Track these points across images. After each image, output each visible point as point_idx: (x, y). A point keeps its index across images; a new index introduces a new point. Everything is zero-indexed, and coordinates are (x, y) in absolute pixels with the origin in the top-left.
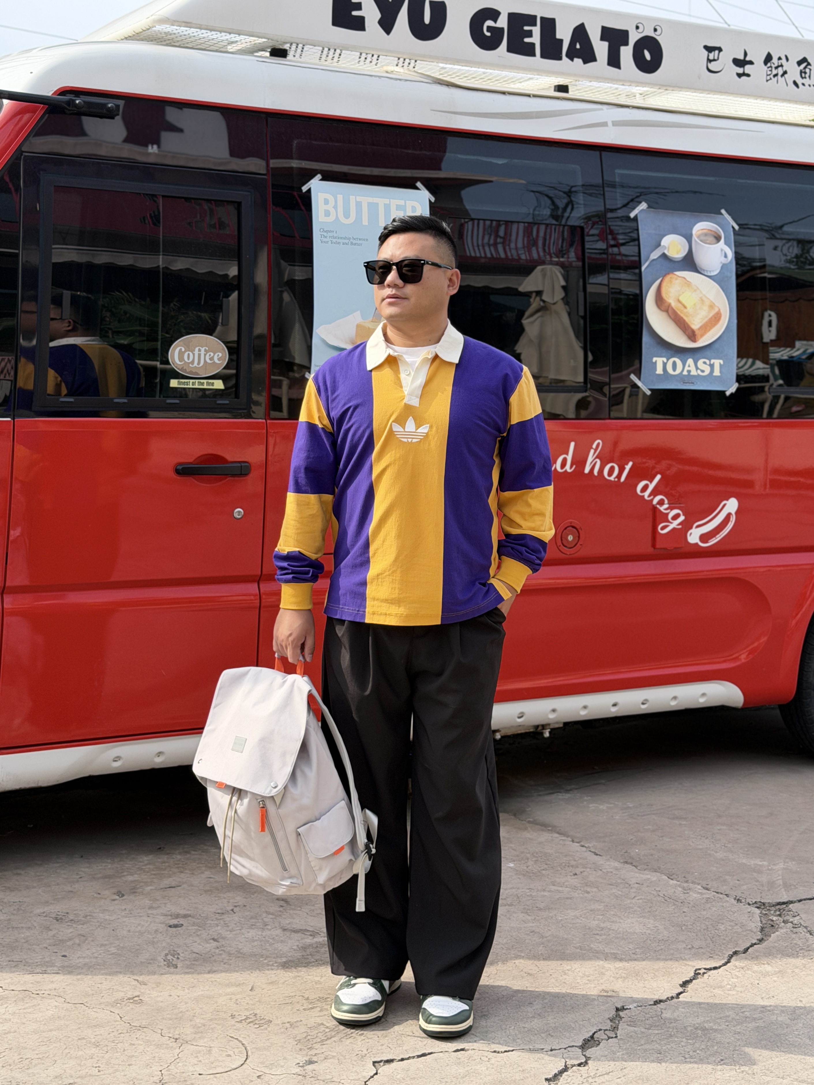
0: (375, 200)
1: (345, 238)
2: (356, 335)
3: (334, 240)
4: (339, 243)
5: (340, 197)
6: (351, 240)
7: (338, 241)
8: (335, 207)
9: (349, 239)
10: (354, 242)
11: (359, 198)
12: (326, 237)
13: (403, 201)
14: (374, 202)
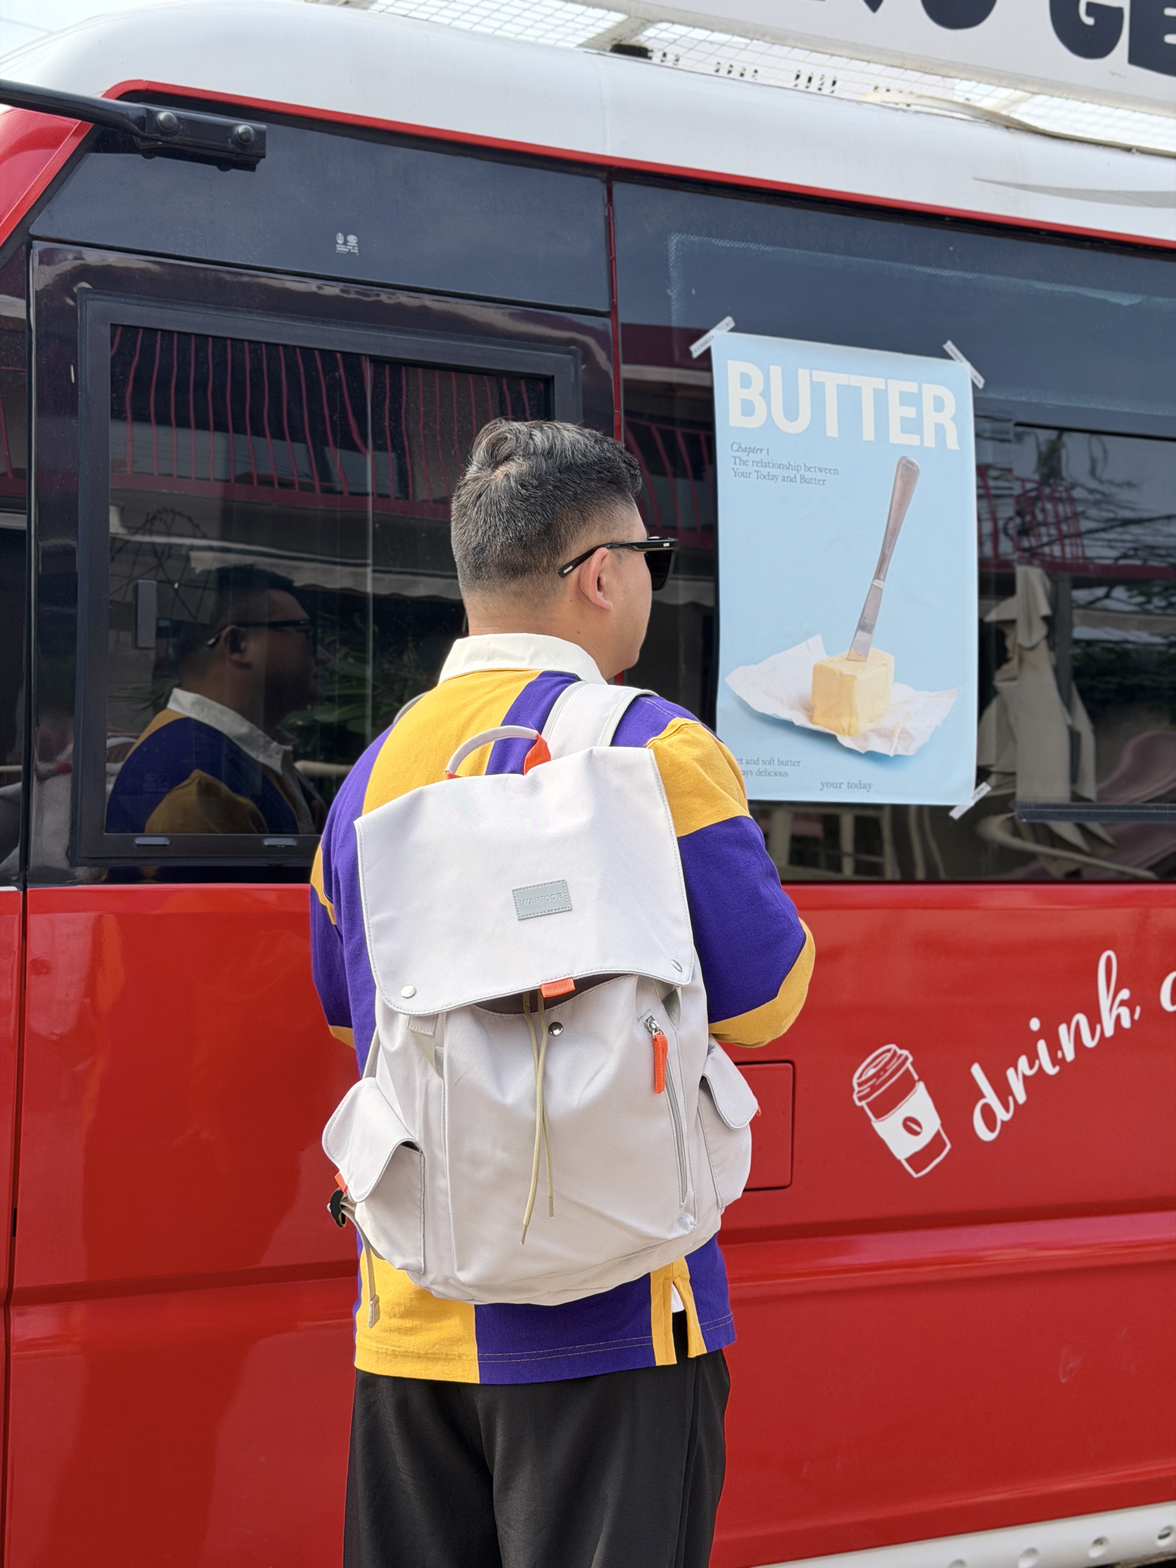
0: (854, 380)
3: (764, 471)
4: (774, 478)
5: (776, 372)
6: (802, 472)
8: (766, 394)
9: (797, 468)
11: (819, 376)
12: (745, 463)
13: (915, 385)
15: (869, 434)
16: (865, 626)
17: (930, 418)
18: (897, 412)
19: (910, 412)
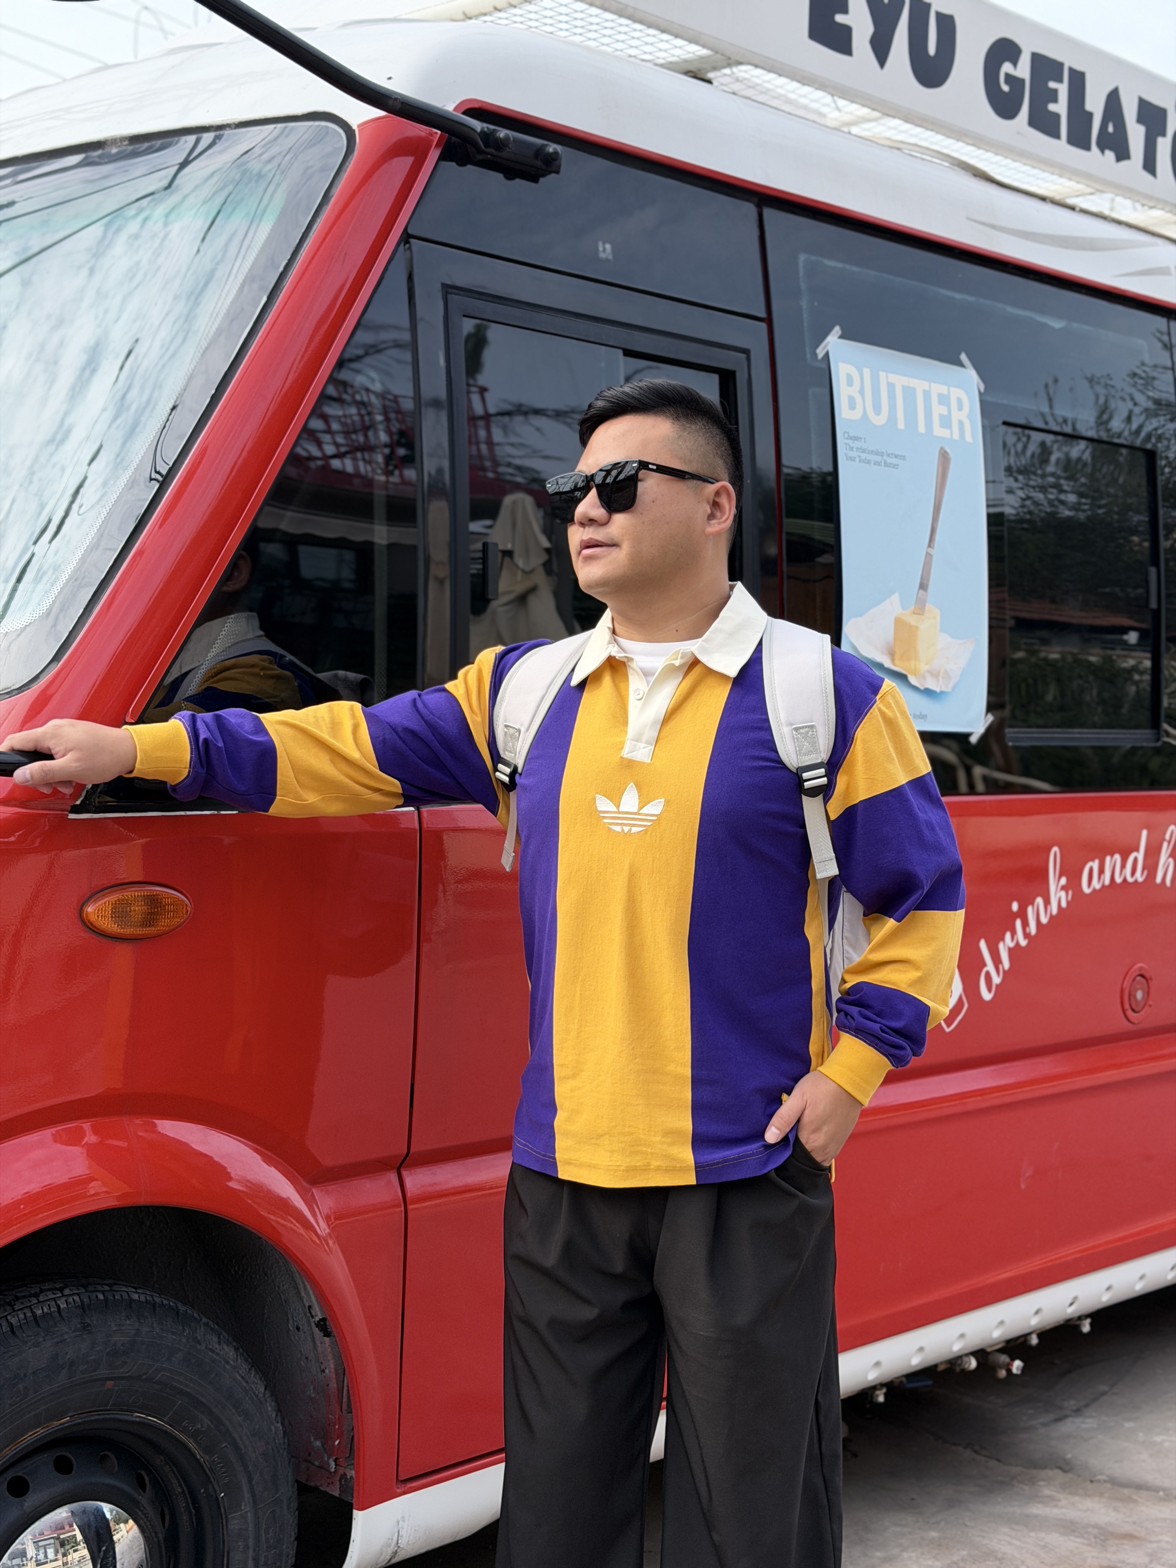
0: (913, 382)
1: (877, 453)
2: (895, 639)
3: (863, 456)
4: (869, 462)
5: (867, 372)
6: (885, 458)
7: (869, 457)
8: (862, 392)
9: (882, 454)
10: (889, 460)
11: (893, 378)
12: (851, 449)
13: (945, 387)
14: (911, 385)
15: (922, 429)
16: (923, 586)
17: (956, 416)
18: (938, 410)
19: (943, 410)
